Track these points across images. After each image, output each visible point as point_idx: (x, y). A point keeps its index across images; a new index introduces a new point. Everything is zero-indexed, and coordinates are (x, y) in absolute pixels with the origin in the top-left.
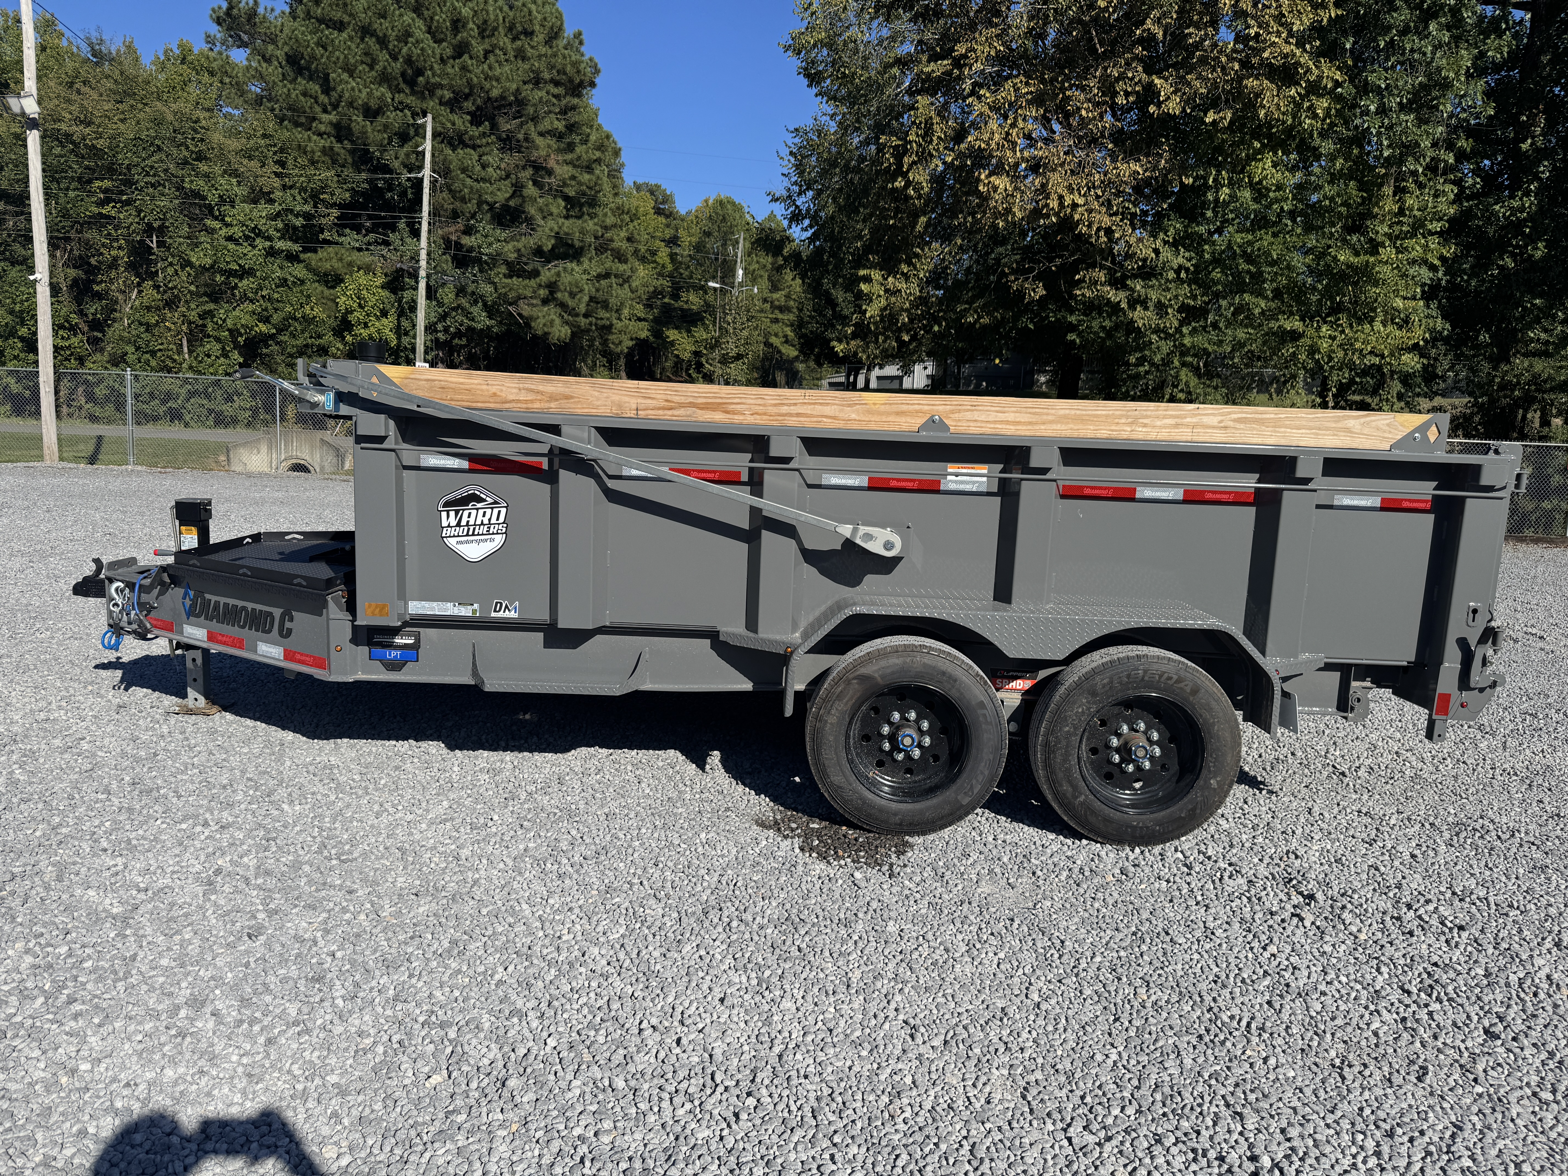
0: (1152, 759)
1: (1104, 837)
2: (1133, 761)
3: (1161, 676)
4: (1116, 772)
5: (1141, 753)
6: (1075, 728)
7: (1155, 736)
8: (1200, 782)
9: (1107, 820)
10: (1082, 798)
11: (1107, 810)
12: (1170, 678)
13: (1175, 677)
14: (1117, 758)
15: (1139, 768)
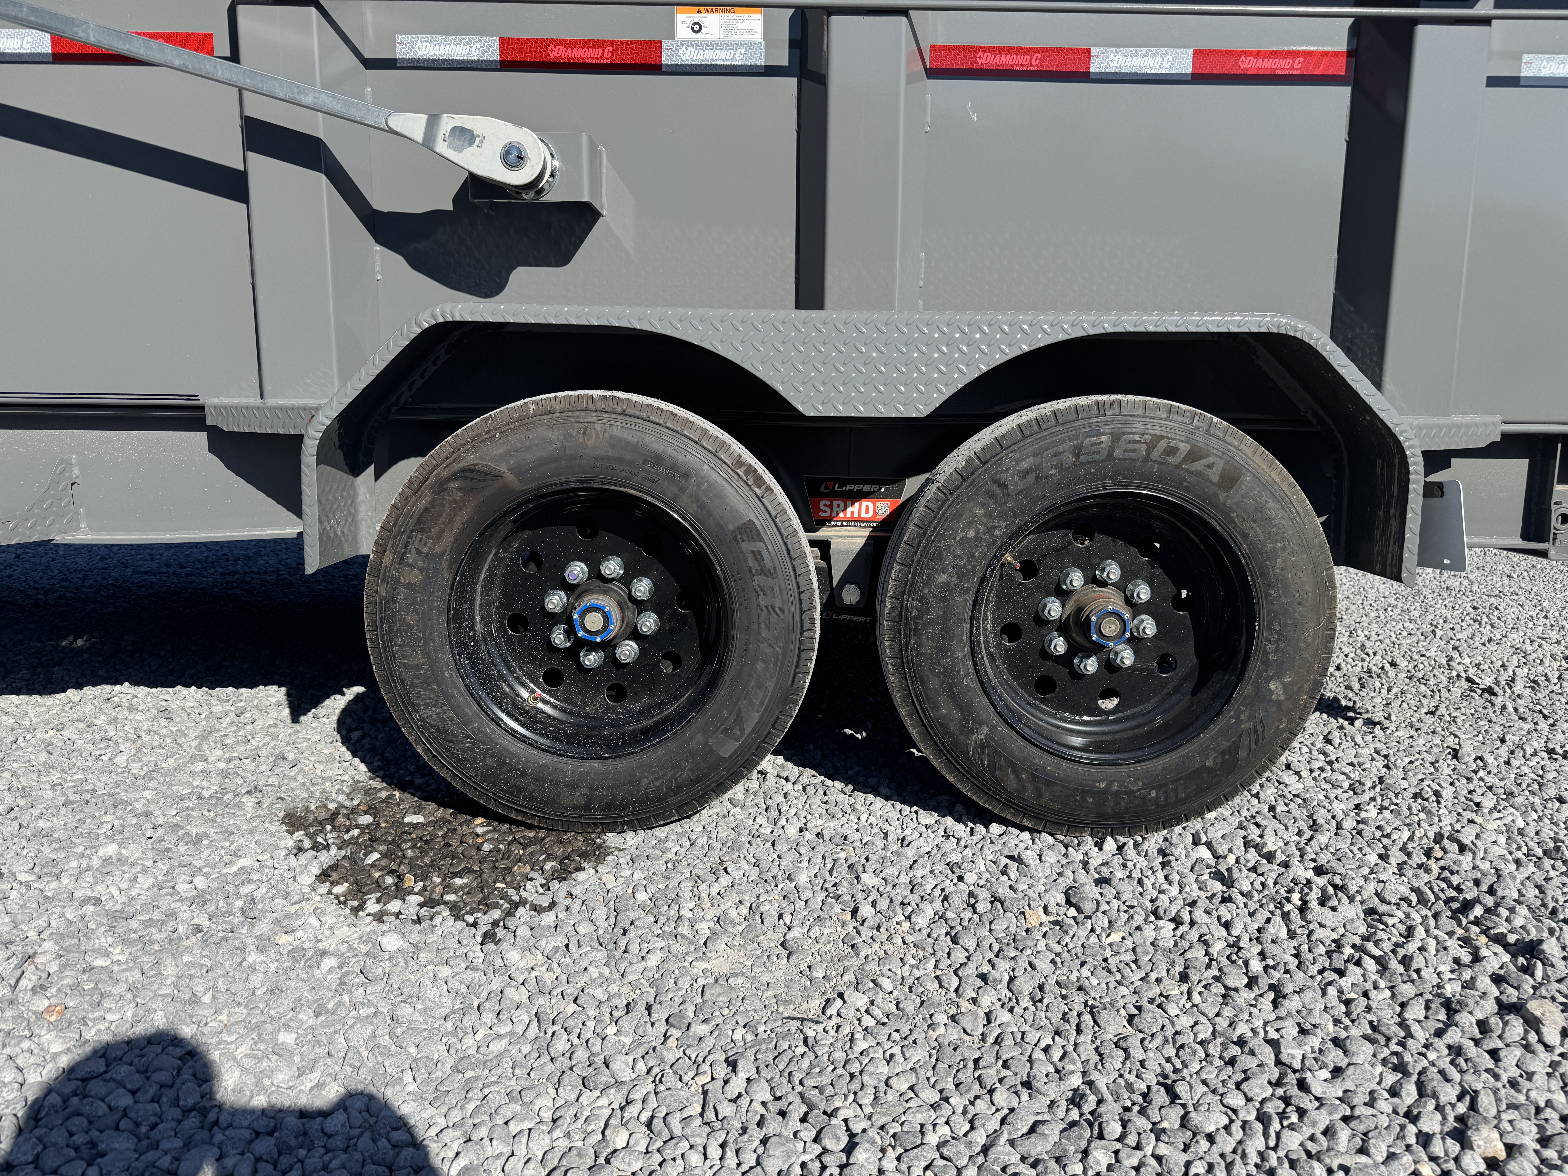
0: (1135, 641)
1: (1036, 818)
2: (1096, 649)
3: (1151, 447)
4: (1060, 674)
5: (1111, 628)
6: (962, 576)
7: (1144, 593)
8: (1246, 689)
9: (1041, 779)
10: (983, 733)
11: (1040, 758)
12: (1172, 451)
13: (1184, 448)
14: (1060, 645)
15: (1110, 666)
